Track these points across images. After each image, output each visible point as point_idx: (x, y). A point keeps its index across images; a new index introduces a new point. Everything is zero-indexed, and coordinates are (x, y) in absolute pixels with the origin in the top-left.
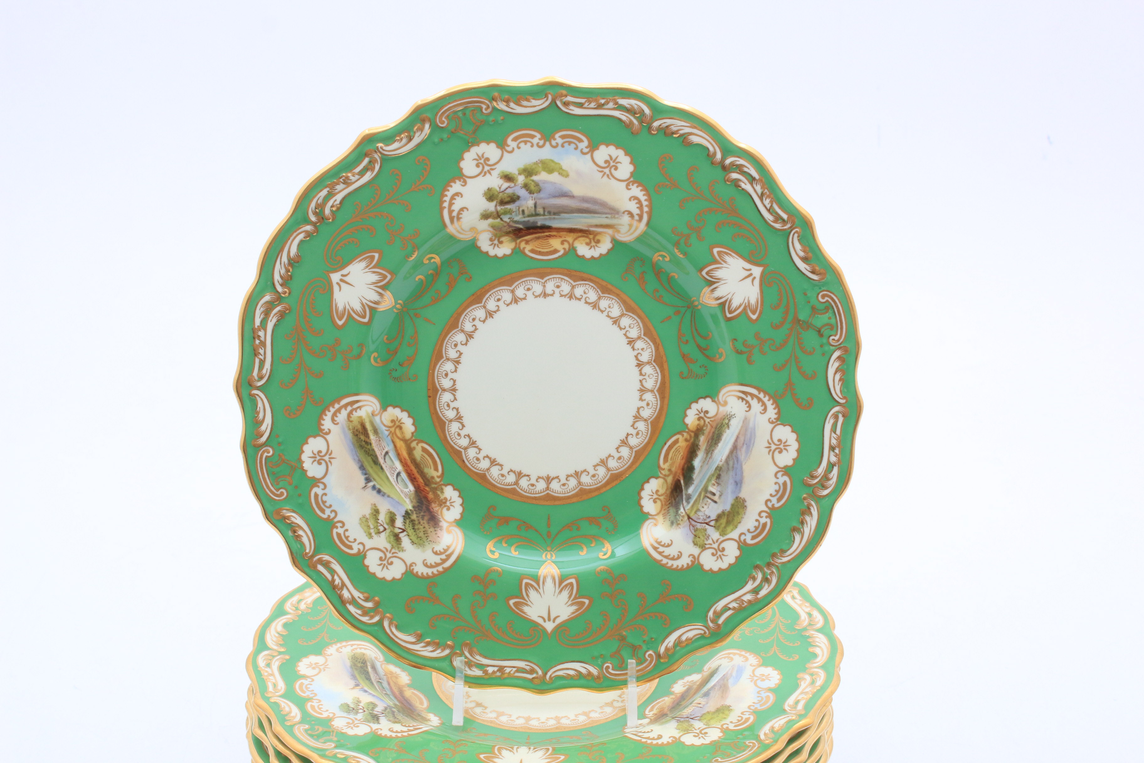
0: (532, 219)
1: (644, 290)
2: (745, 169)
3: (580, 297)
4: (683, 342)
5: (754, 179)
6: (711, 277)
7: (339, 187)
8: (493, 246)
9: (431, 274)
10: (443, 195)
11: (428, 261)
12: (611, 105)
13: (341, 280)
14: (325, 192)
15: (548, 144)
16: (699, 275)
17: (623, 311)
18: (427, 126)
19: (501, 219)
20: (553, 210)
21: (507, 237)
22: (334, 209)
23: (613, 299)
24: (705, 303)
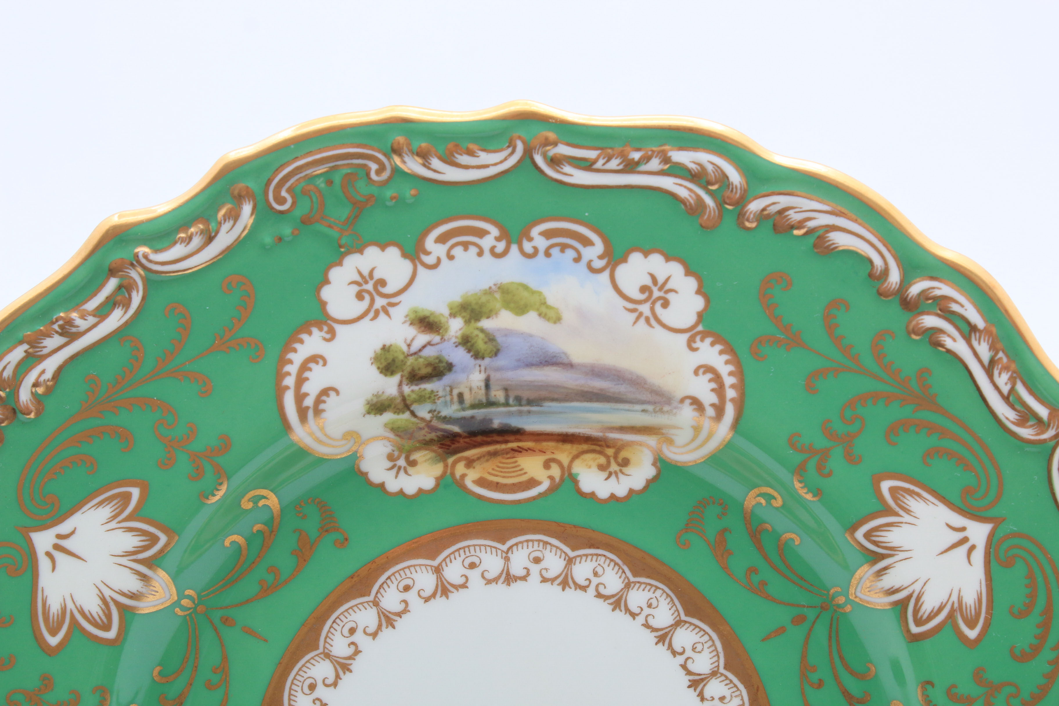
0: (480, 413)
1: (725, 568)
2: (955, 307)
3: (586, 583)
4: (812, 685)
5: (973, 328)
6: (876, 543)
7: (51, 343)
8: (394, 471)
9: (258, 531)
10: (283, 361)
11: (251, 505)
12: (655, 164)
13: (57, 547)
14: (18, 353)
15: (514, 248)
16: (849, 538)
17: (679, 615)
18: (247, 209)
19: (413, 414)
20: (526, 394)
21: (427, 452)
22: (40, 390)
23: (657, 588)
24: (860, 599)
